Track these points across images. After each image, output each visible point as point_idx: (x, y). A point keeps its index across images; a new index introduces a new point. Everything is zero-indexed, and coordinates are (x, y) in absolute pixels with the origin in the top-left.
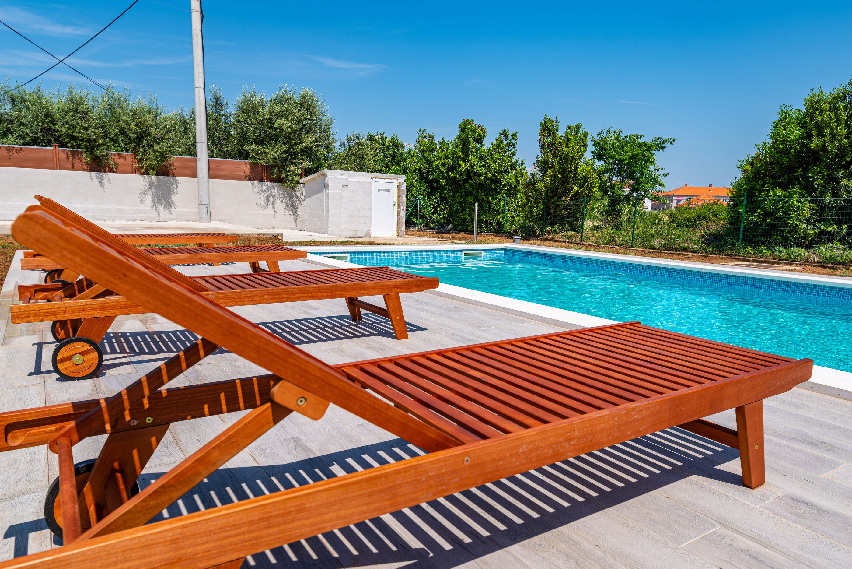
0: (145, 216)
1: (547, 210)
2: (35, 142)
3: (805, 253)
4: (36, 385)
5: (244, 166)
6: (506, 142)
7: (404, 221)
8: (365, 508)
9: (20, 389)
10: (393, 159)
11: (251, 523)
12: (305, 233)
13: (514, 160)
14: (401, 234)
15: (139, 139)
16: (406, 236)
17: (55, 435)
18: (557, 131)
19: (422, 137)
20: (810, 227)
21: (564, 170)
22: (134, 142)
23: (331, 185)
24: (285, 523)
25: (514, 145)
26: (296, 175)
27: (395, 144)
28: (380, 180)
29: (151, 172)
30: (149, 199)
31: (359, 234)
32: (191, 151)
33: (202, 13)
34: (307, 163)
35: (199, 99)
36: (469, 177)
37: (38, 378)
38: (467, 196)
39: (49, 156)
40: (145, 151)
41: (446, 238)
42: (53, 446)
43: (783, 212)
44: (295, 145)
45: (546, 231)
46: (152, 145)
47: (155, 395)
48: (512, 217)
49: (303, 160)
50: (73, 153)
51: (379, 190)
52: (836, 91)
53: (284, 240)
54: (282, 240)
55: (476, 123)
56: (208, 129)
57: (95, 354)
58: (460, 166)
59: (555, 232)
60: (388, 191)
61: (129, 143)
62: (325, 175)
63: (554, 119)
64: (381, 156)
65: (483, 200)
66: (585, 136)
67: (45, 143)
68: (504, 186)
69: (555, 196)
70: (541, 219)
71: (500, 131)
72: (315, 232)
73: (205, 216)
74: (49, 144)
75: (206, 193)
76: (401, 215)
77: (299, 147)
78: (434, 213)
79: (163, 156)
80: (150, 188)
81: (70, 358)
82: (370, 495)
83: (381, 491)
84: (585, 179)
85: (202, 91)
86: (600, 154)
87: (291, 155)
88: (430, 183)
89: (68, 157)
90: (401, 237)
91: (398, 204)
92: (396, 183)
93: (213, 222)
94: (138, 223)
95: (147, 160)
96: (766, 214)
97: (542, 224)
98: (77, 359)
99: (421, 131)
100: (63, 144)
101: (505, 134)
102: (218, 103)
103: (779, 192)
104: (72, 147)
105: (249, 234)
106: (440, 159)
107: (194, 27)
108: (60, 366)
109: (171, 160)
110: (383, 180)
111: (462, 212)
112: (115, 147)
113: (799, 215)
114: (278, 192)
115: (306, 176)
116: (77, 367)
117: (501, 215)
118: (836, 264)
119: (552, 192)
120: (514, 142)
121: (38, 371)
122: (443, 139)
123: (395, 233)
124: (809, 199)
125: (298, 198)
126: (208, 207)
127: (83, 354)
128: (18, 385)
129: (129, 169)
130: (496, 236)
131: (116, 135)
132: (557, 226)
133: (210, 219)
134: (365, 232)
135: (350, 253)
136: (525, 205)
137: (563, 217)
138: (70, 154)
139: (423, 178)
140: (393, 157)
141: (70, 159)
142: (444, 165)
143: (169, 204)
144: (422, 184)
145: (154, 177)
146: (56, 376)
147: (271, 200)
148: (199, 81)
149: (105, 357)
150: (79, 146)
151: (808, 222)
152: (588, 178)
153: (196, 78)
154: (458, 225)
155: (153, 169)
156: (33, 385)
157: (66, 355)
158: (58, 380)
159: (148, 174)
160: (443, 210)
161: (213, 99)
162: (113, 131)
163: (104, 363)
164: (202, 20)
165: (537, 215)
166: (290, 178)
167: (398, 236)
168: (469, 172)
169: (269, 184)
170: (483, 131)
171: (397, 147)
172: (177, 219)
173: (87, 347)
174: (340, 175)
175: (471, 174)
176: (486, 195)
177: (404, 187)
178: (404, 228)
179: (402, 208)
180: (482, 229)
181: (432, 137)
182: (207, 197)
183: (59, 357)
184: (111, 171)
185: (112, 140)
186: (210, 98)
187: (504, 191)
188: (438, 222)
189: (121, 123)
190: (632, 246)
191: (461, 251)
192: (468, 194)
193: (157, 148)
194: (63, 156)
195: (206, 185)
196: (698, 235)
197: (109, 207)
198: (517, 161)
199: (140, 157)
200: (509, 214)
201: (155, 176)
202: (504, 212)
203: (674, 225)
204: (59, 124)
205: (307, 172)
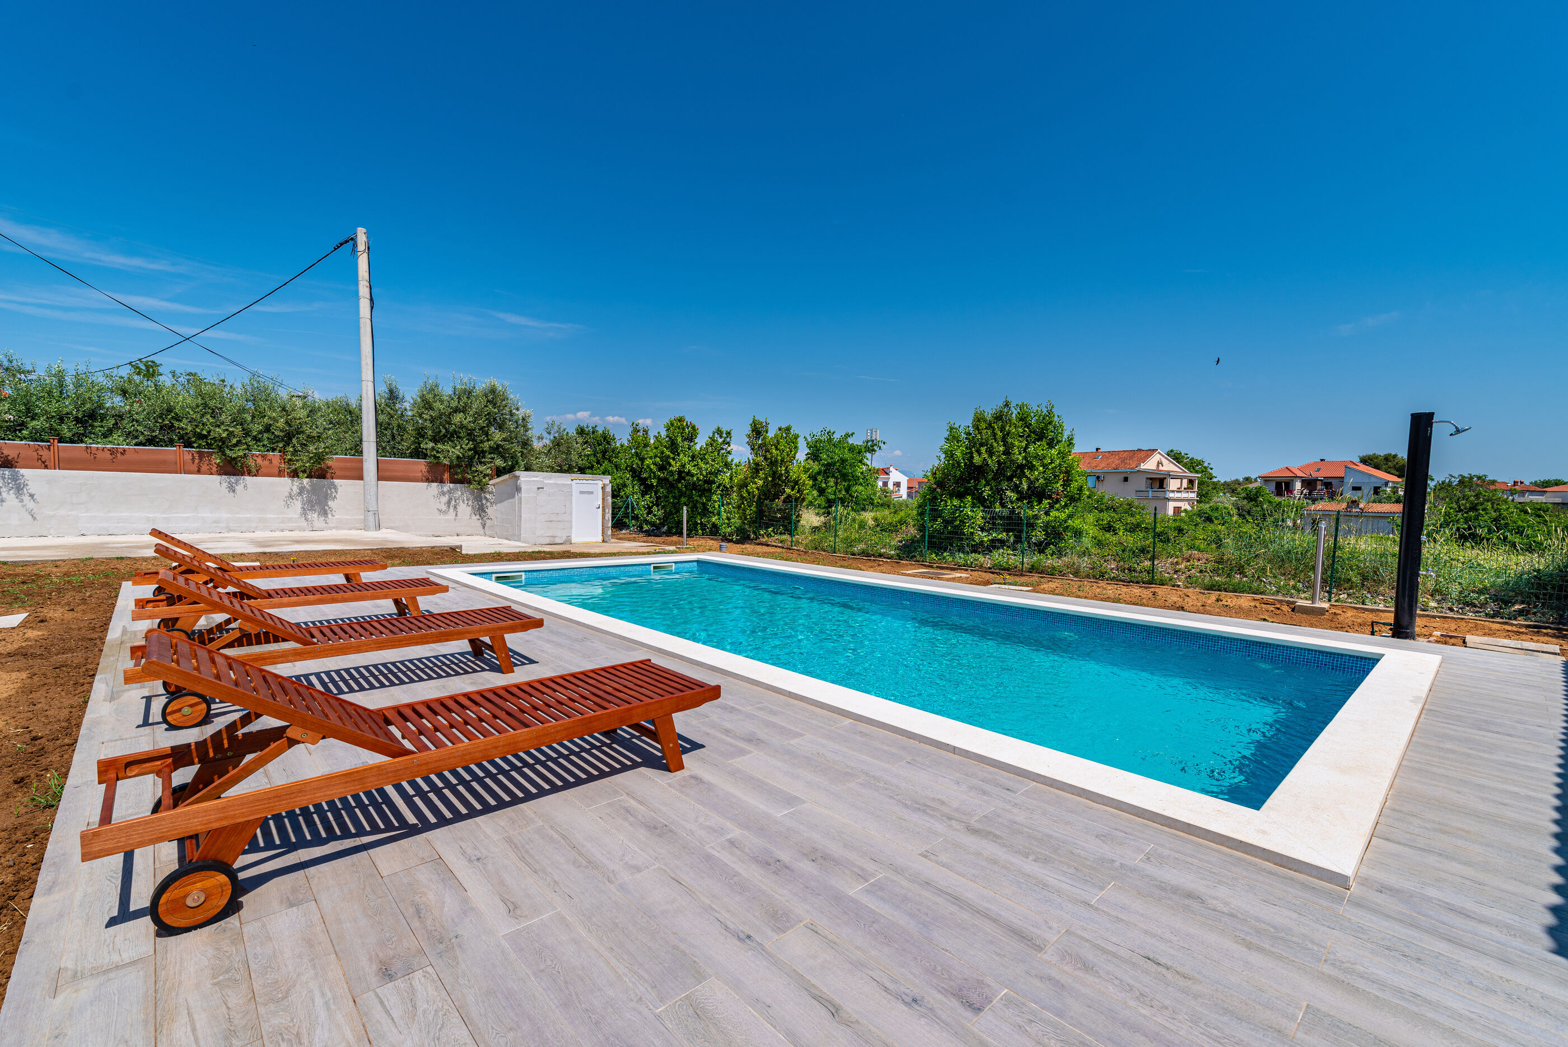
0: (295, 525)
1: (760, 513)
2: (151, 441)
3: (981, 558)
4: (145, 735)
5: (421, 465)
6: (720, 440)
7: (610, 525)
8: (343, 790)
9: (129, 740)
10: (604, 455)
11: (270, 799)
12: (496, 541)
13: (729, 460)
14: (606, 539)
15: (288, 437)
16: (613, 540)
17: (160, 767)
18: (767, 432)
19: (636, 431)
20: (985, 534)
21: (774, 473)
22: (283, 440)
23: (524, 487)
24: (291, 799)
25: (728, 444)
26: (485, 476)
27: (606, 438)
28: (581, 481)
29: (301, 475)
30: (298, 505)
31: (558, 541)
32: (357, 449)
33: (372, 300)
34: (499, 462)
35: (367, 394)
36: (681, 477)
37: (147, 730)
38: (680, 496)
39: (171, 457)
40: (296, 451)
41: (657, 543)
42: (158, 773)
43: (960, 521)
44: (482, 442)
45: (760, 535)
46: (305, 445)
47: (232, 738)
48: (728, 519)
49: (493, 458)
50: (201, 455)
51: (582, 492)
52: (994, 411)
53: (464, 552)
54: (460, 553)
55: (688, 419)
56: (378, 423)
57: (204, 706)
58: (670, 465)
59: (769, 535)
60: (592, 493)
61: (277, 442)
62: (517, 478)
63: (764, 421)
64: (588, 451)
65: (697, 501)
66: (796, 438)
67: (165, 442)
68: (718, 487)
69: (768, 498)
70: (755, 522)
71: (714, 428)
72: (507, 539)
73: (372, 524)
74: (171, 442)
75: (374, 498)
76: (607, 518)
77: (486, 446)
78: (649, 513)
79: (319, 458)
80: (300, 493)
81: (179, 710)
82: (346, 783)
83: (354, 780)
84: (796, 482)
85: (371, 385)
86: (814, 455)
87: (478, 453)
88: (643, 481)
89: (193, 458)
90: (606, 542)
91: (603, 507)
92: (600, 484)
93: (383, 530)
94: (287, 534)
95: (297, 460)
96: (947, 522)
97: (756, 527)
98: (186, 710)
99: (634, 425)
100: (188, 444)
101: (719, 432)
102: (393, 396)
103: (956, 502)
104: (199, 447)
105: (421, 548)
106: (651, 458)
107: (362, 315)
108: (169, 718)
109: (330, 463)
110: (584, 481)
111: (676, 513)
112: (258, 446)
113: (973, 523)
114: (462, 494)
115: (498, 476)
116: (185, 718)
117: (716, 517)
118: (1002, 570)
119: (765, 494)
120: (728, 439)
121: (146, 723)
122: (659, 433)
123: (600, 539)
124: (982, 508)
125: (487, 500)
126: (376, 513)
127: (191, 706)
128: (128, 736)
129: (276, 471)
130: (712, 539)
131: (260, 432)
132: (771, 529)
133: (378, 527)
134: (564, 538)
135: (525, 571)
136: (739, 507)
137: (778, 520)
138: (196, 456)
139: (636, 476)
140: (604, 452)
141: (197, 461)
142: (654, 464)
143: (324, 513)
144: (635, 482)
145: (306, 481)
146: (165, 726)
147: (453, 502)
148: (367, 374)
149: (213, 706)
150: (209, 446)
151: (982, 529)
152: (799, 480)
153: (364, 370)
154: (672, 527)
155: (304, 472)
156: (142, 736)
157: (175, 708)
158: (166, 730)
159: (298, 477)
160: (658, 512)
161: (387, 391)
162: (256, 428)
163: (212, 712)
164: (372, 308)
165: (751, 518)
166: (477, 479)
167: (603, 541)
168: (680, 472)
169: (452, 485)
170: (693, 428)
171: (608, 443)
172: (337, 528)
173: (196, 700)
174: (534, 477)
175: (682, 474)
176: (700, 496)
177: (609, 489)
178: (609, 532)
179: (607, 511)
180: (697, 531)
181: (646, 432)
182: (375, 502)
183: (168, 711)
184: (249, 473)
185: (255, 438)
186: (382, 389)
187: (719, 492)
188: (653, 524)
189: (266, 420)
190: (835, 552)
191: (650, 564)
192: (682, 494)
193: (312, 448)
194: (188, 457)
195: (373, 489)
196: (895, 540)
197: (248, 516)
198: (732, 461)
199: (289, 457)
200: (724, 515)
201: (308, 480)
202: (719, 514)
203: (878, 529)
204: (185, 420)
205: (499, 472)
